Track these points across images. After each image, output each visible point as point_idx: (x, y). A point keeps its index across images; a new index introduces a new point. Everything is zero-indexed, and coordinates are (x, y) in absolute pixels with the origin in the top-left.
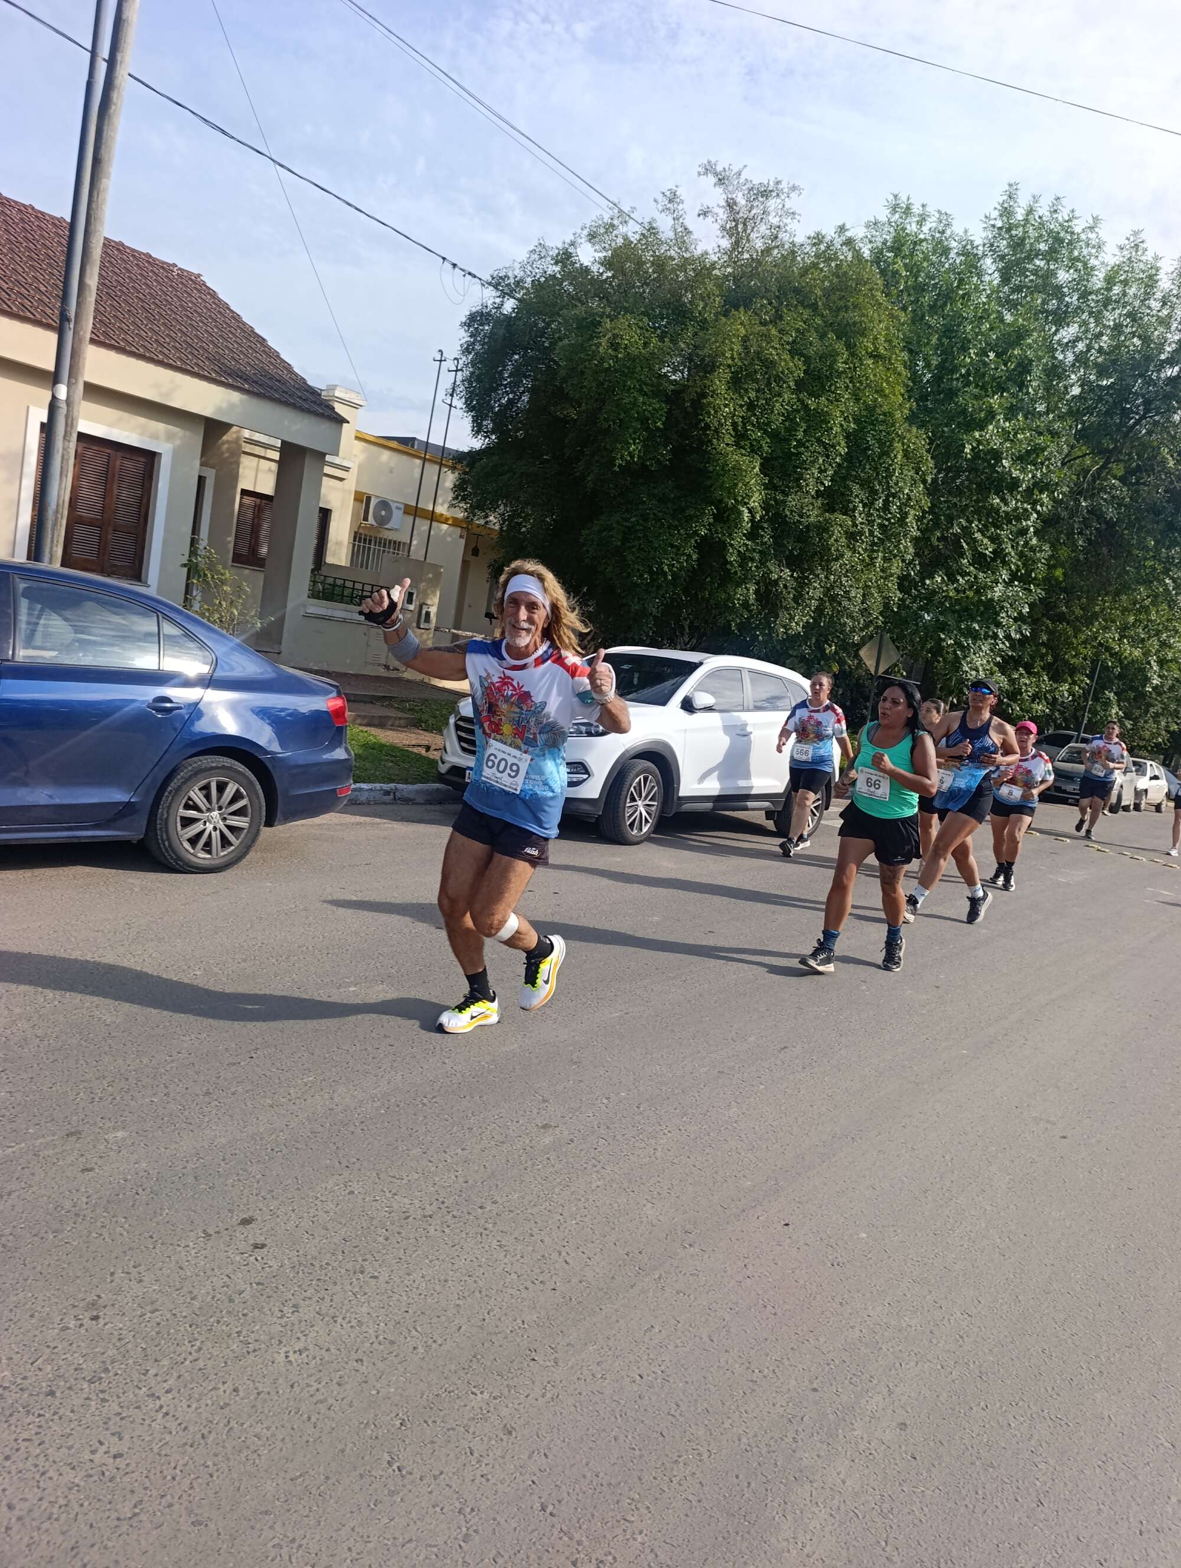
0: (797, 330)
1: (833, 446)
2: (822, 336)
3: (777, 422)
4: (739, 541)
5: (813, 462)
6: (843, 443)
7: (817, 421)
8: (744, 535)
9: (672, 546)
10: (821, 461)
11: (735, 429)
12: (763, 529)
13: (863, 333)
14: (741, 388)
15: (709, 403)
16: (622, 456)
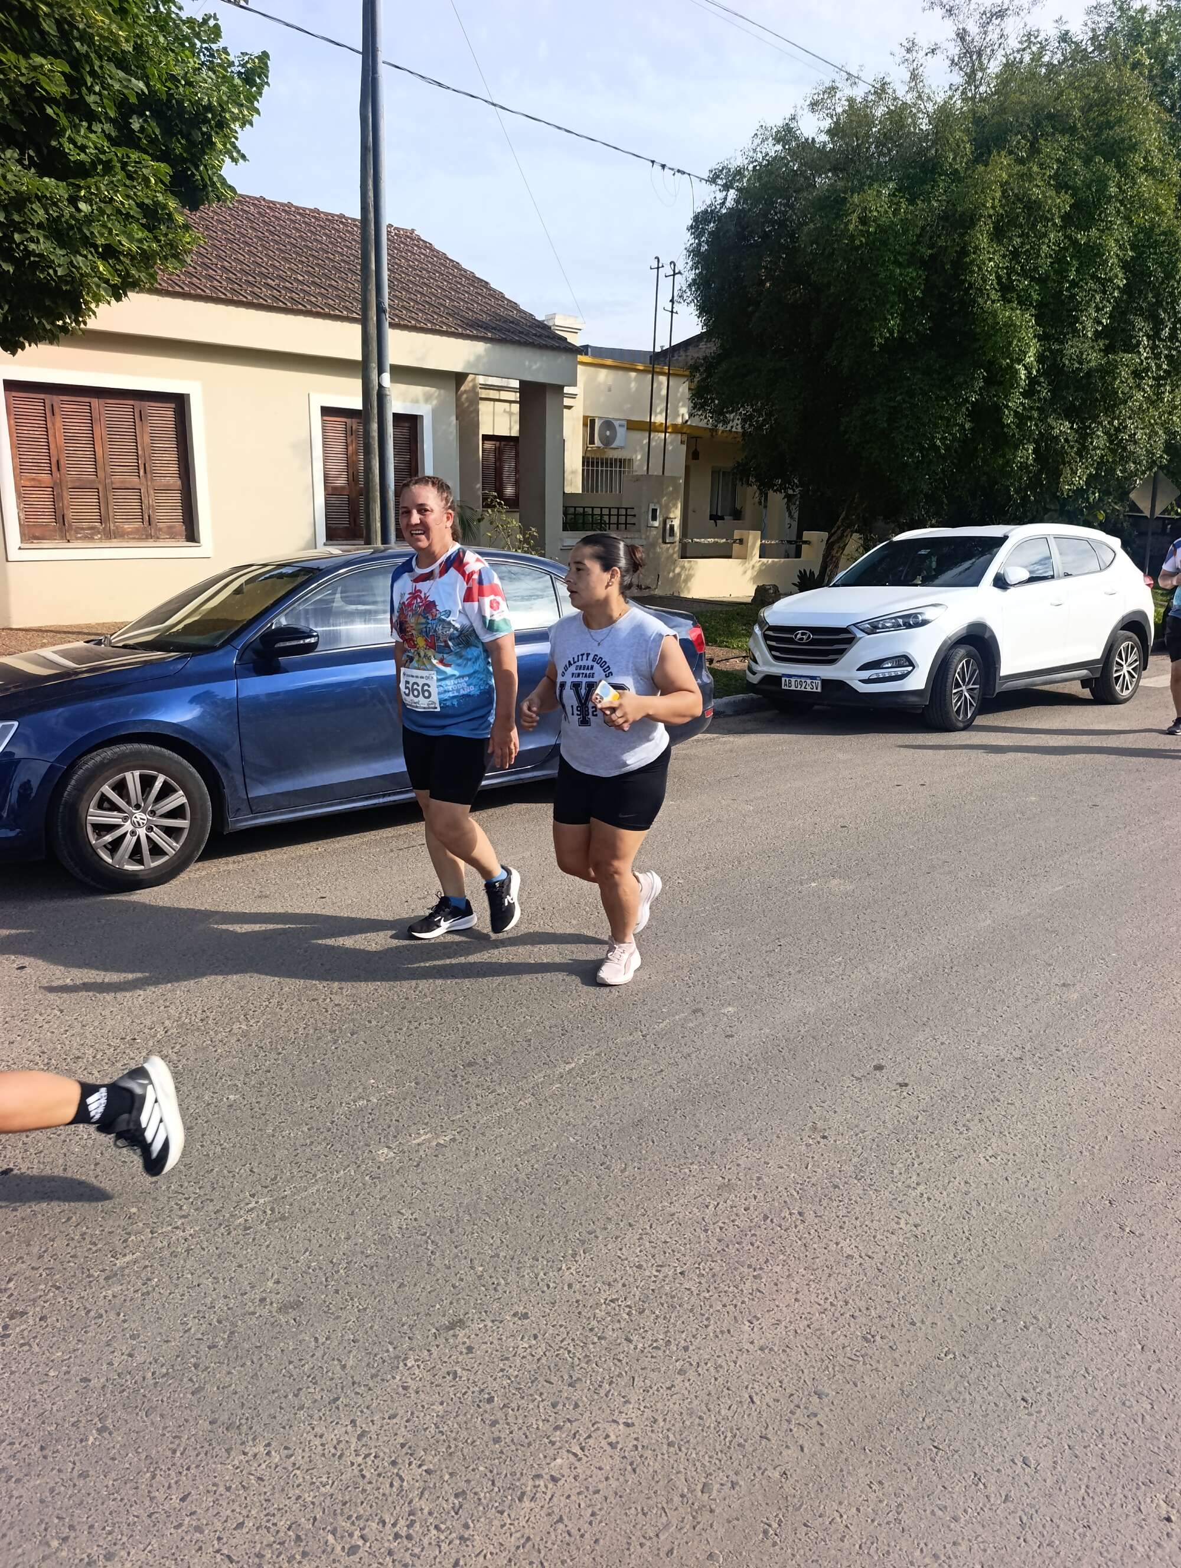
0: (1058, 161)
1: (1111, 280)
2: (1087, 161)
3: (1045, 265)
4: (1016, 401)
5: (1088, 302)
6: (1120, 275)
7: (1091, 255)
8: (1021, 393)
9: (941, 418)
10: (1098, 299)
11: (999, 283)
12: (1039, 384)
13: (1133, 148)
14: (1004, 236)
15: (972, 262)
16: (881, 335)
